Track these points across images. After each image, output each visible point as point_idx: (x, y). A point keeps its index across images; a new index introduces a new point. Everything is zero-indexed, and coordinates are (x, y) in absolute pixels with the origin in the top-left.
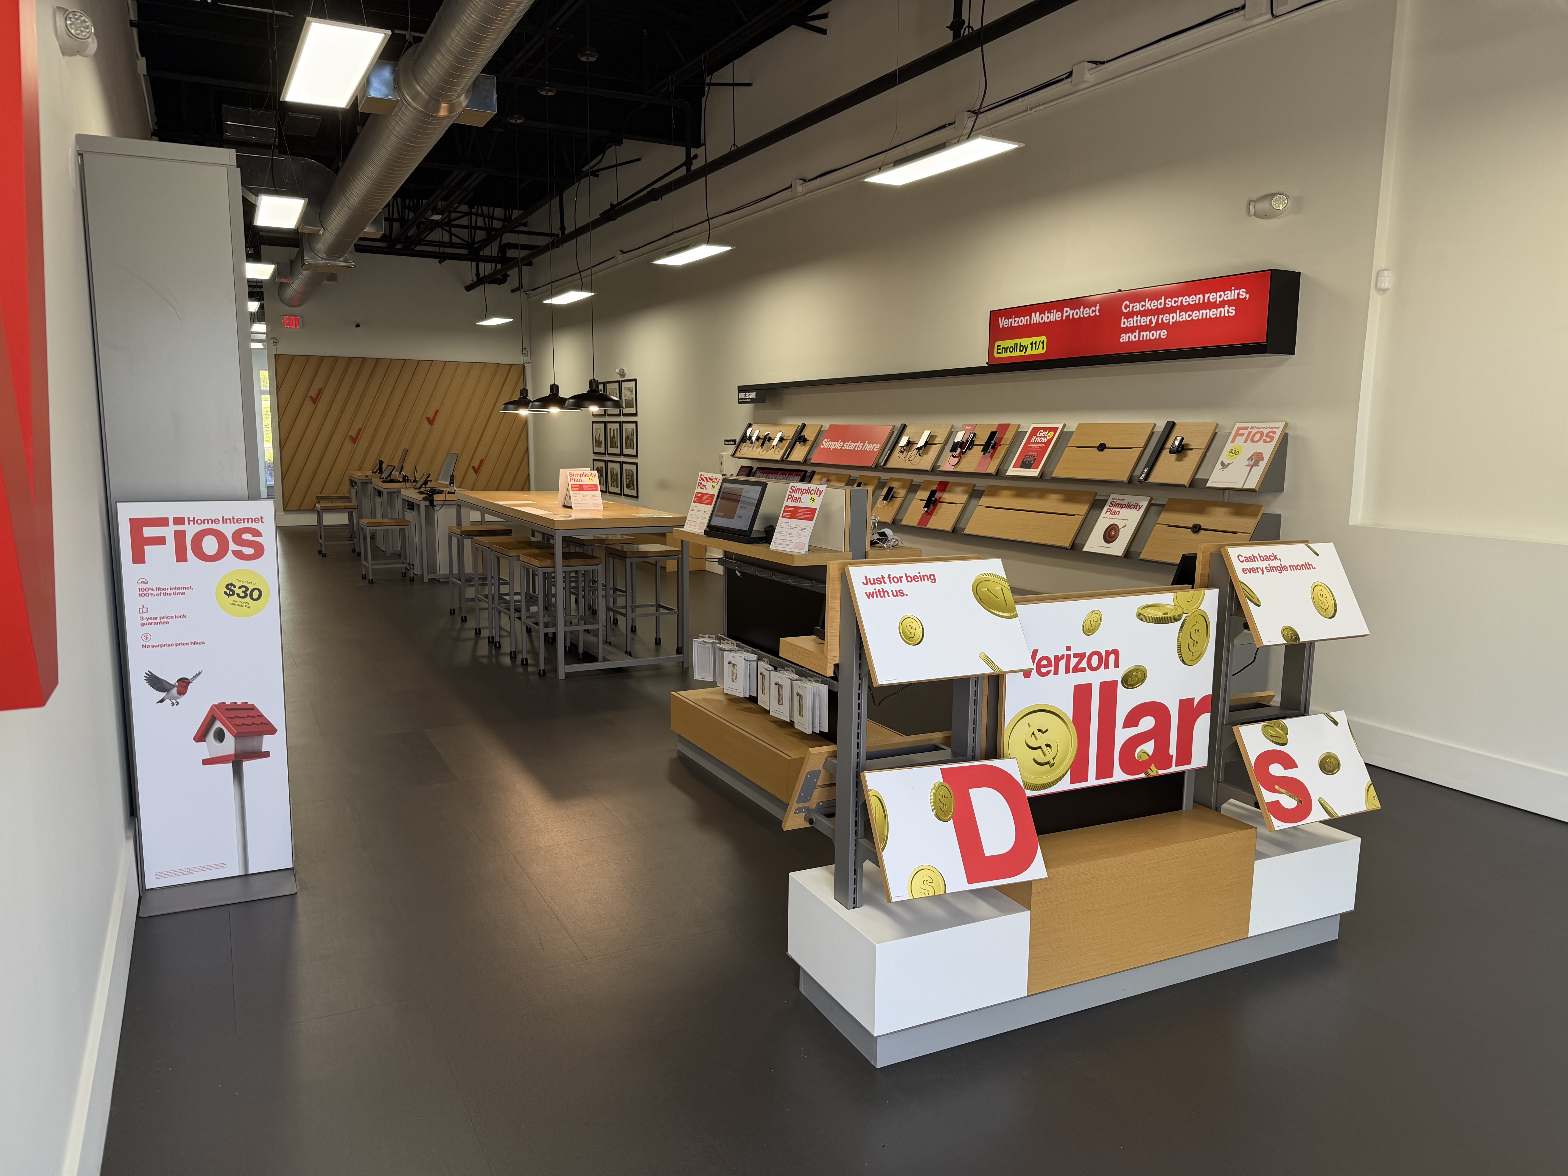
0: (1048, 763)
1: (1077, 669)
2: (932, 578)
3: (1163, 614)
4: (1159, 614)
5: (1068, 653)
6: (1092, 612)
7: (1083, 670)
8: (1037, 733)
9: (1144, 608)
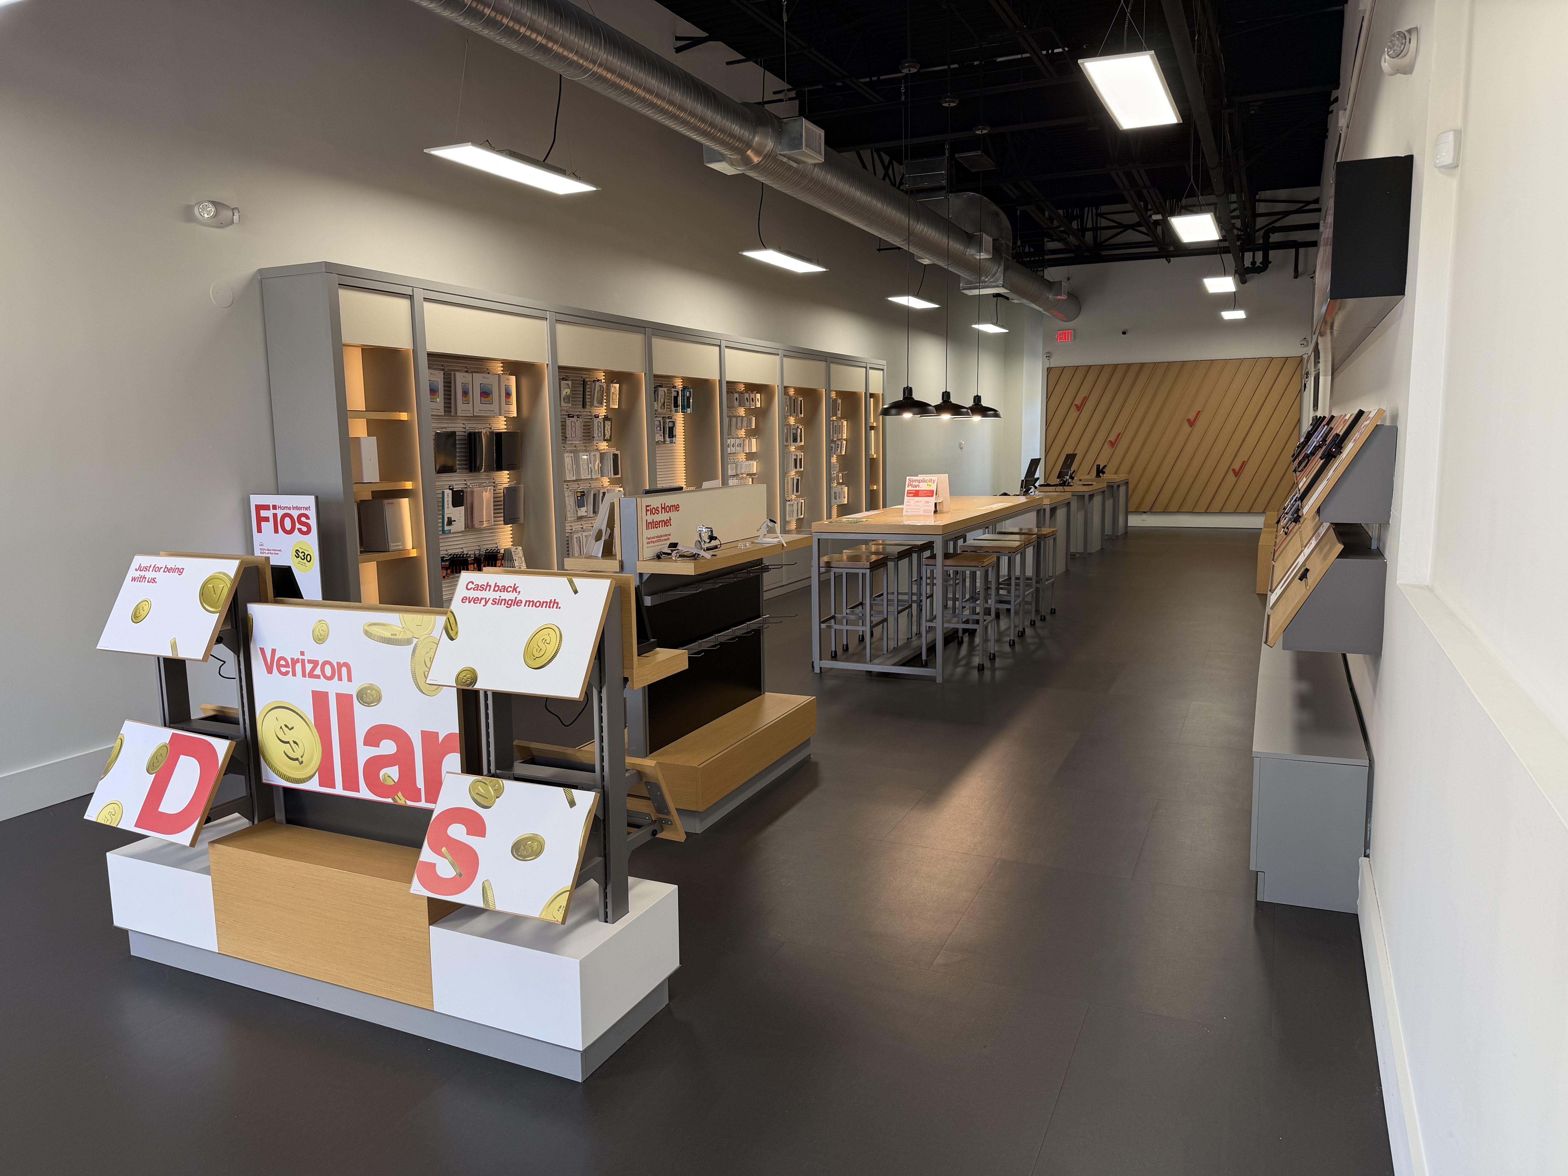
0: (297, 759)
1: (312, 675)
2: (180, 571)
3: (392, 635)
4: (388, 635)
5: (303, 657)
6: (320, 621)
7: (318, 677)
8: (284, 727)
9: (370, 625)
